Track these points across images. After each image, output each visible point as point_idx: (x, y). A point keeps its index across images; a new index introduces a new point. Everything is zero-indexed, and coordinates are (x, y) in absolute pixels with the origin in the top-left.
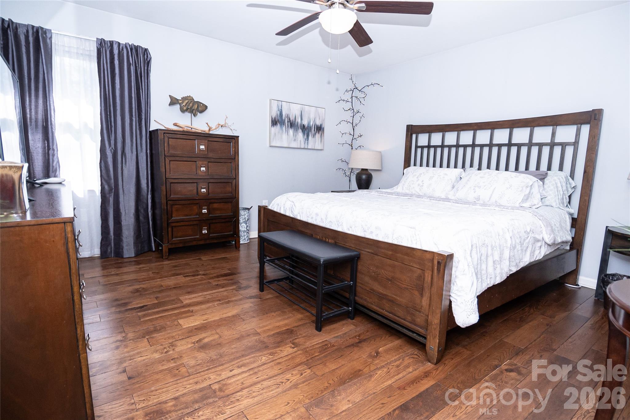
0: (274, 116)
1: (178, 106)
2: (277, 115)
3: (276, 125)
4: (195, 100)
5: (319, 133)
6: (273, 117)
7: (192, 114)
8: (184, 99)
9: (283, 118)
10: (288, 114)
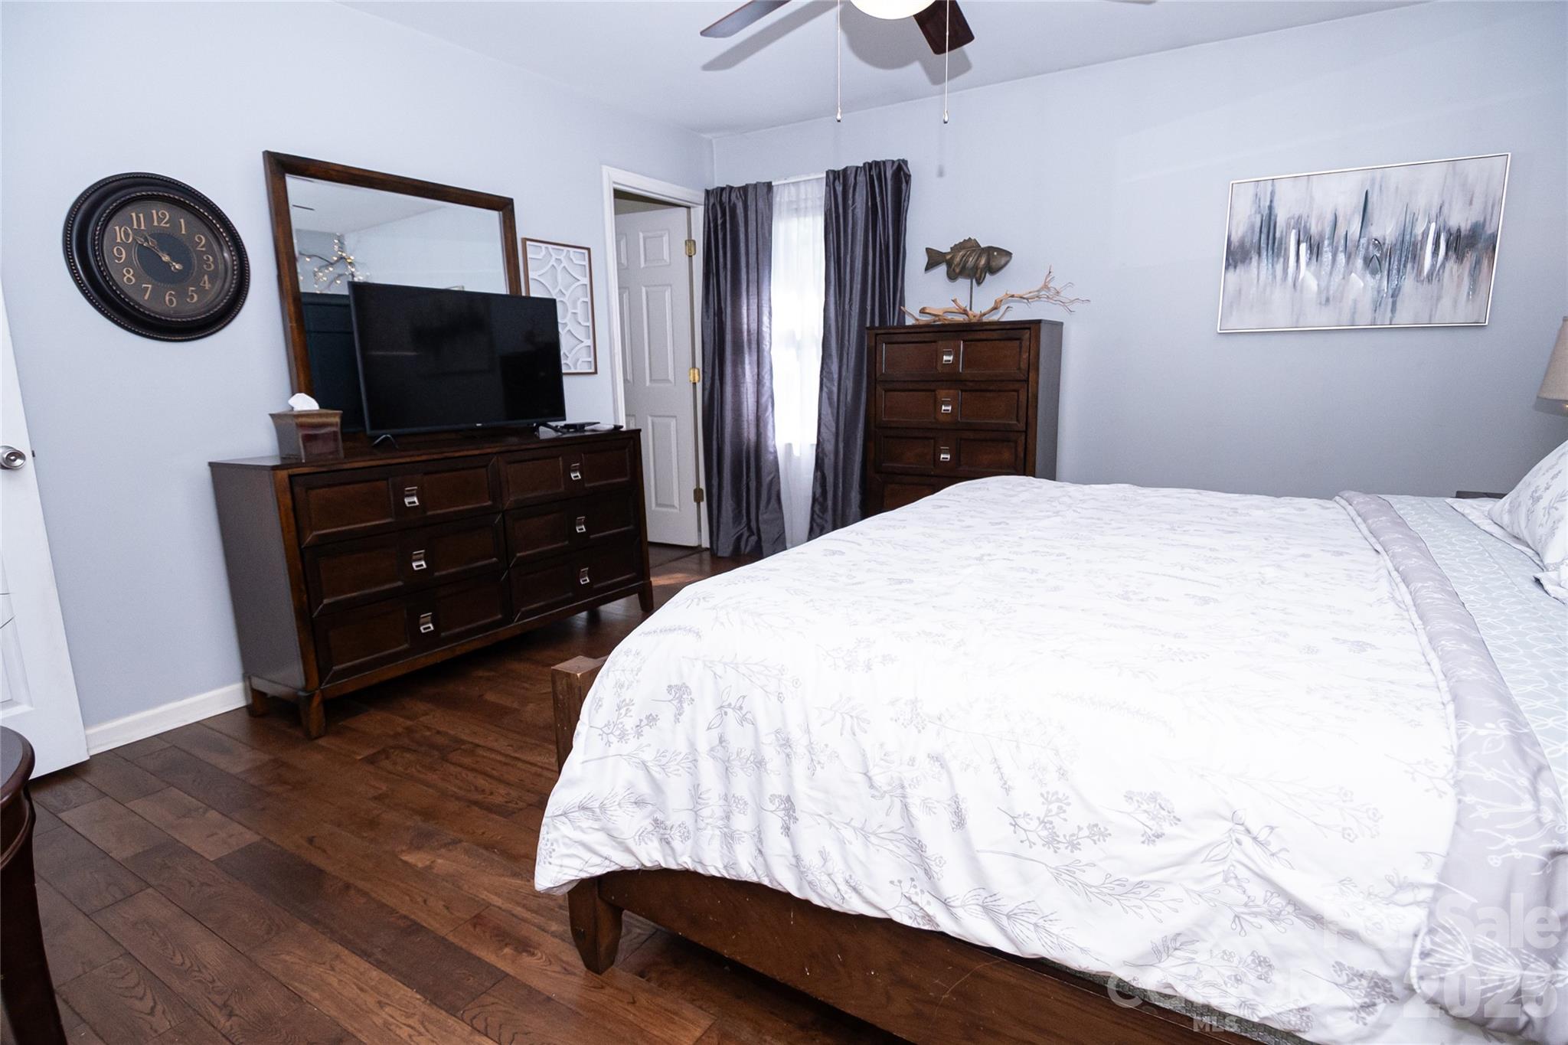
0: (1240, 234)
1: (942, 269)
2: (1252, 227)
3: (1243, 261)
4: (983, 245)
5: (1460, 259)
6: (1235, 239)
7: (974, 281)
8: (956, 248)
9: (1278, 235)
10: (1300, 217)
